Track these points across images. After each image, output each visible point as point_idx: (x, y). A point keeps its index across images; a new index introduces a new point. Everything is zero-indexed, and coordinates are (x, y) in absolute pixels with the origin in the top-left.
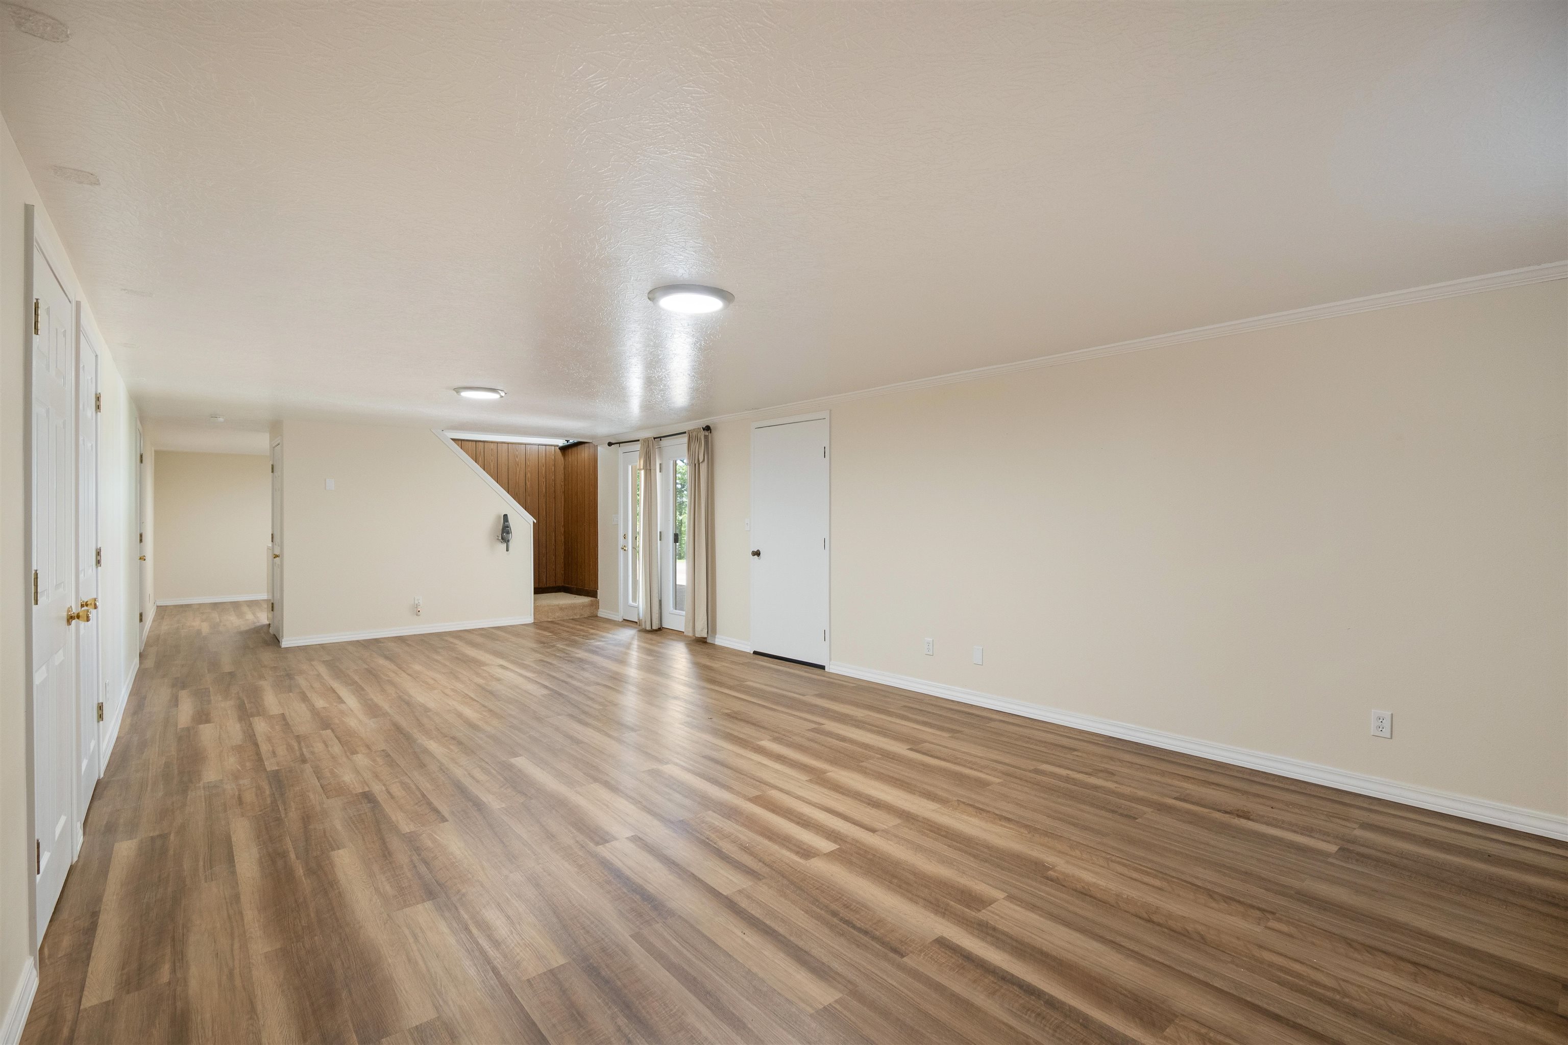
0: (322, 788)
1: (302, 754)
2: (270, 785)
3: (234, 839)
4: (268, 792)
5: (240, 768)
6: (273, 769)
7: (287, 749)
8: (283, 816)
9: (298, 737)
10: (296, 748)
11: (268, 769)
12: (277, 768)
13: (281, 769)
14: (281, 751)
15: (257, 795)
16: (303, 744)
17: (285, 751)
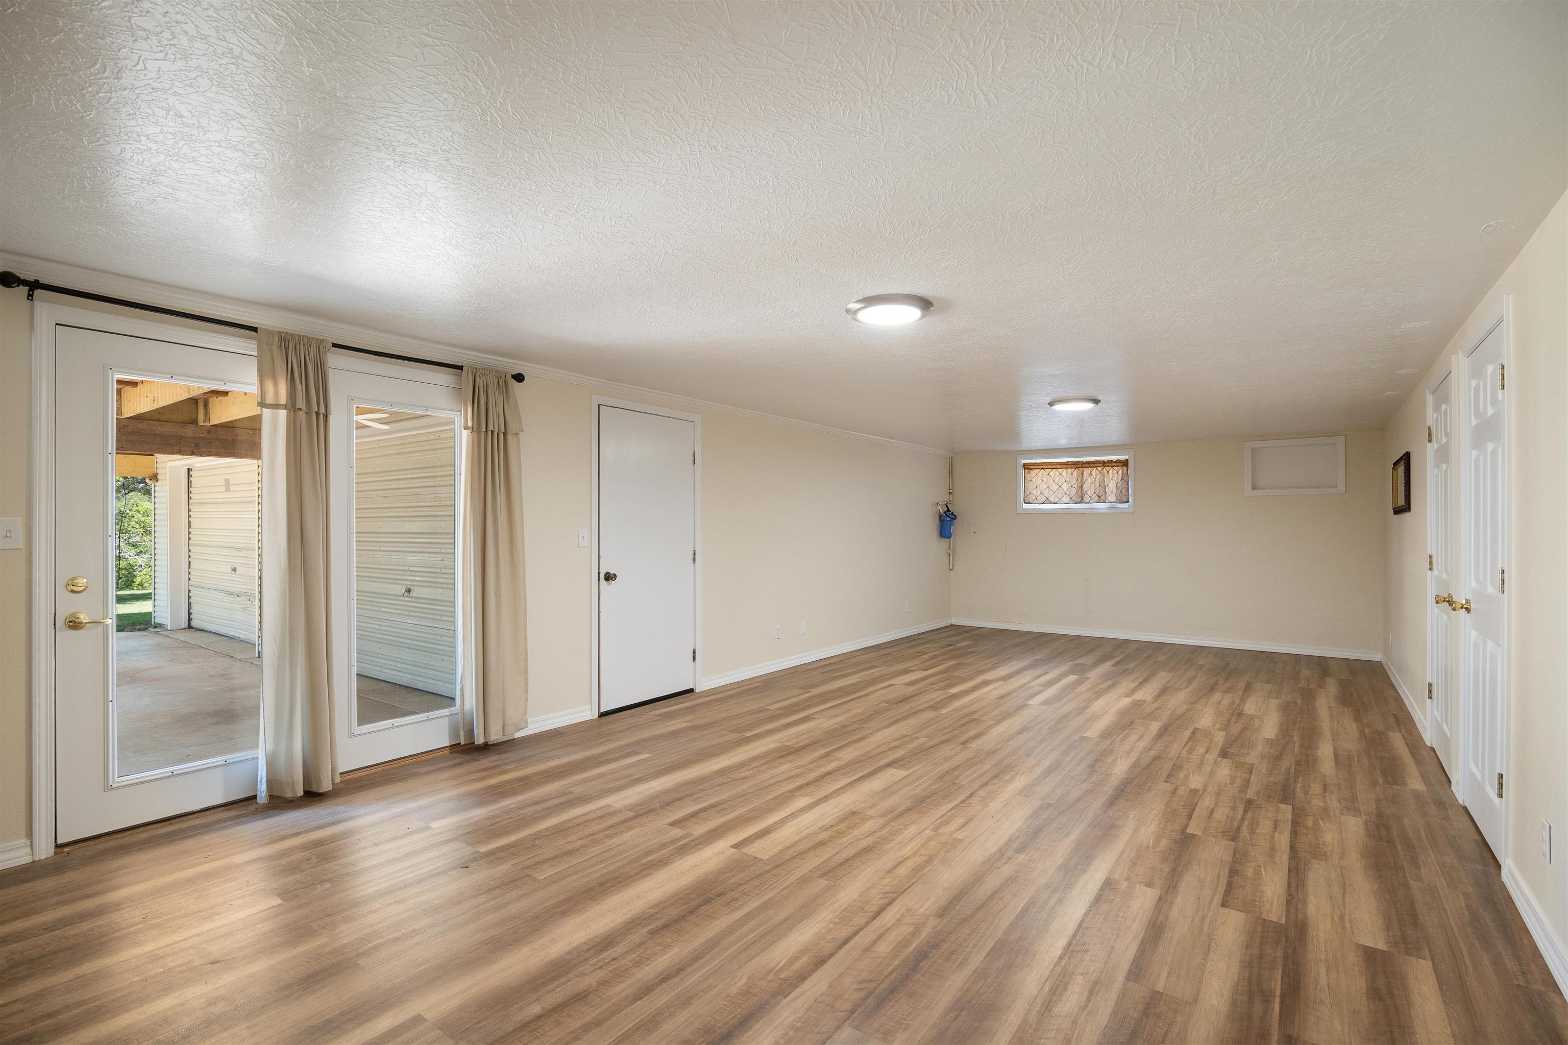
0: (1251, 773)
1: (1246, 811)
2: (1294, 790)
3: (1333, 764)
4: (1299, 785)
5: (1321, 822)
6: (1286, 806)
7: (1258, 825)
8: (1293, 766)
9: (1234, 839)
10: (1246, 823)
11: (1290, 807)
12: (1281, 805)
13: (1278, 802)
14: (1265, 826)
15: (1309, 786)
16: (1236, 824)
17: (1261, 823)
